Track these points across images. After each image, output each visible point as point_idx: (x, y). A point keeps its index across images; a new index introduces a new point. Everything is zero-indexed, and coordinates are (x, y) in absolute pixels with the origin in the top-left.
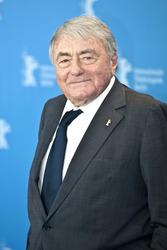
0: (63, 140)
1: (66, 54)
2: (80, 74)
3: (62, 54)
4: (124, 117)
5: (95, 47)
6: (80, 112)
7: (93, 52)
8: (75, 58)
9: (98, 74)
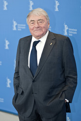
0: (35, 51)
1: (33, 21)
2: (38, 27)
3: (32, 21)
4: (56, 42)
5: (43, 18)
6: (39, 41)
7: (42, 20)
8: (36, 22)
9: (44, 28)
